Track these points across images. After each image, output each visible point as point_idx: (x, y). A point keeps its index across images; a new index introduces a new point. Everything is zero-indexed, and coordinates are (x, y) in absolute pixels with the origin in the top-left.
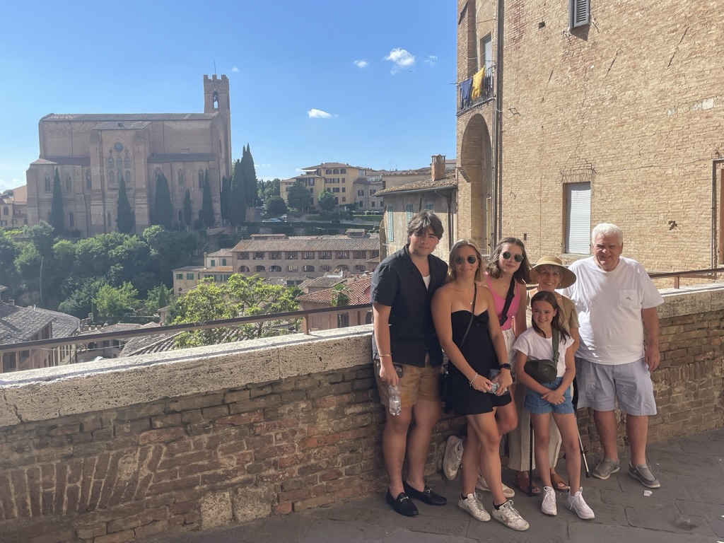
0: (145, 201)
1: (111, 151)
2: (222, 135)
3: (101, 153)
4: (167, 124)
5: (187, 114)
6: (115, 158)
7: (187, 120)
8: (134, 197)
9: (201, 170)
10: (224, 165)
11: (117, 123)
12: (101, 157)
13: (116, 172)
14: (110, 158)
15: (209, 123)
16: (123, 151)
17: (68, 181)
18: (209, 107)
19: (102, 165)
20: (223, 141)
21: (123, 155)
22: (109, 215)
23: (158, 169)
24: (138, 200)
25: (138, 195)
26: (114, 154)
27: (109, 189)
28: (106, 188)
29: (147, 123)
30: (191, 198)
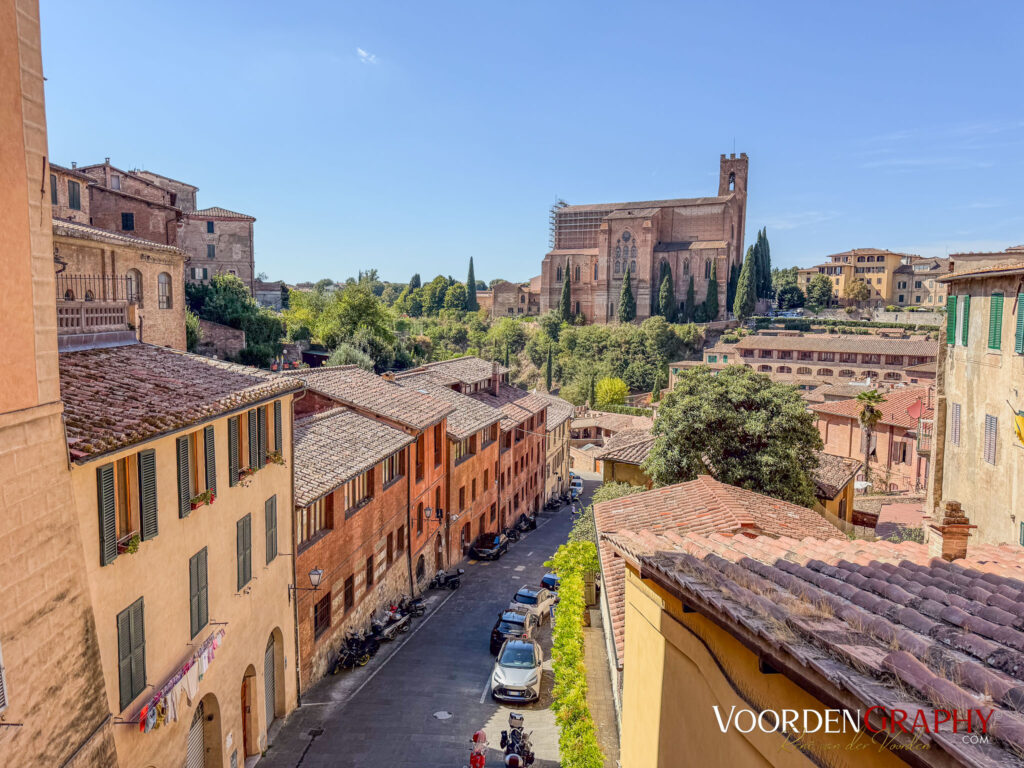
0: (648, 291)
1: (619, 241)
2: (736, 219)
3: (610, 243)
4: (676, 210)
5: (698, 199)
6: (622, 247)
7: (699, 205)
8: (637, 288)
9: (708, 259)
10: (735, 253)
11: (627, 212)
12: (609, 247)
13: (621, 262)
14: (618, 247)
15: (723, 207)
16: (631, 241)
17: (578, 271)
18: (723, 190)
19: (609, 255)
20: (736, 226)
21: (630, 244)
22: (612, 305)
23: (664, 258)
24: (641, 291)
25: (641, 285)
26: (622, 242)
27: (615, 279)
28: (611, 278)
29: (657, 210)
30: (695, 289)
